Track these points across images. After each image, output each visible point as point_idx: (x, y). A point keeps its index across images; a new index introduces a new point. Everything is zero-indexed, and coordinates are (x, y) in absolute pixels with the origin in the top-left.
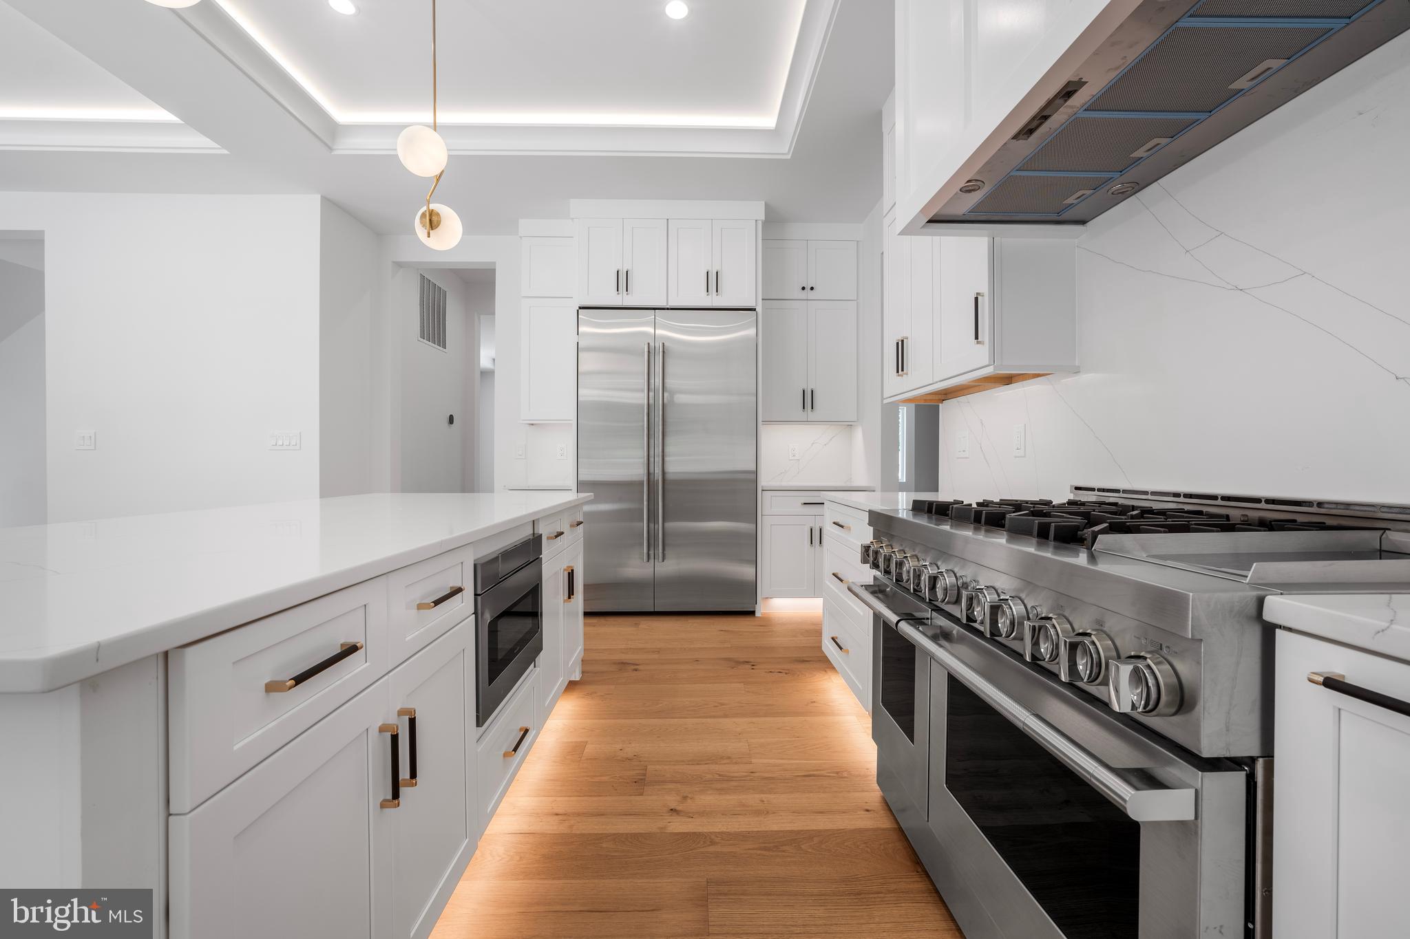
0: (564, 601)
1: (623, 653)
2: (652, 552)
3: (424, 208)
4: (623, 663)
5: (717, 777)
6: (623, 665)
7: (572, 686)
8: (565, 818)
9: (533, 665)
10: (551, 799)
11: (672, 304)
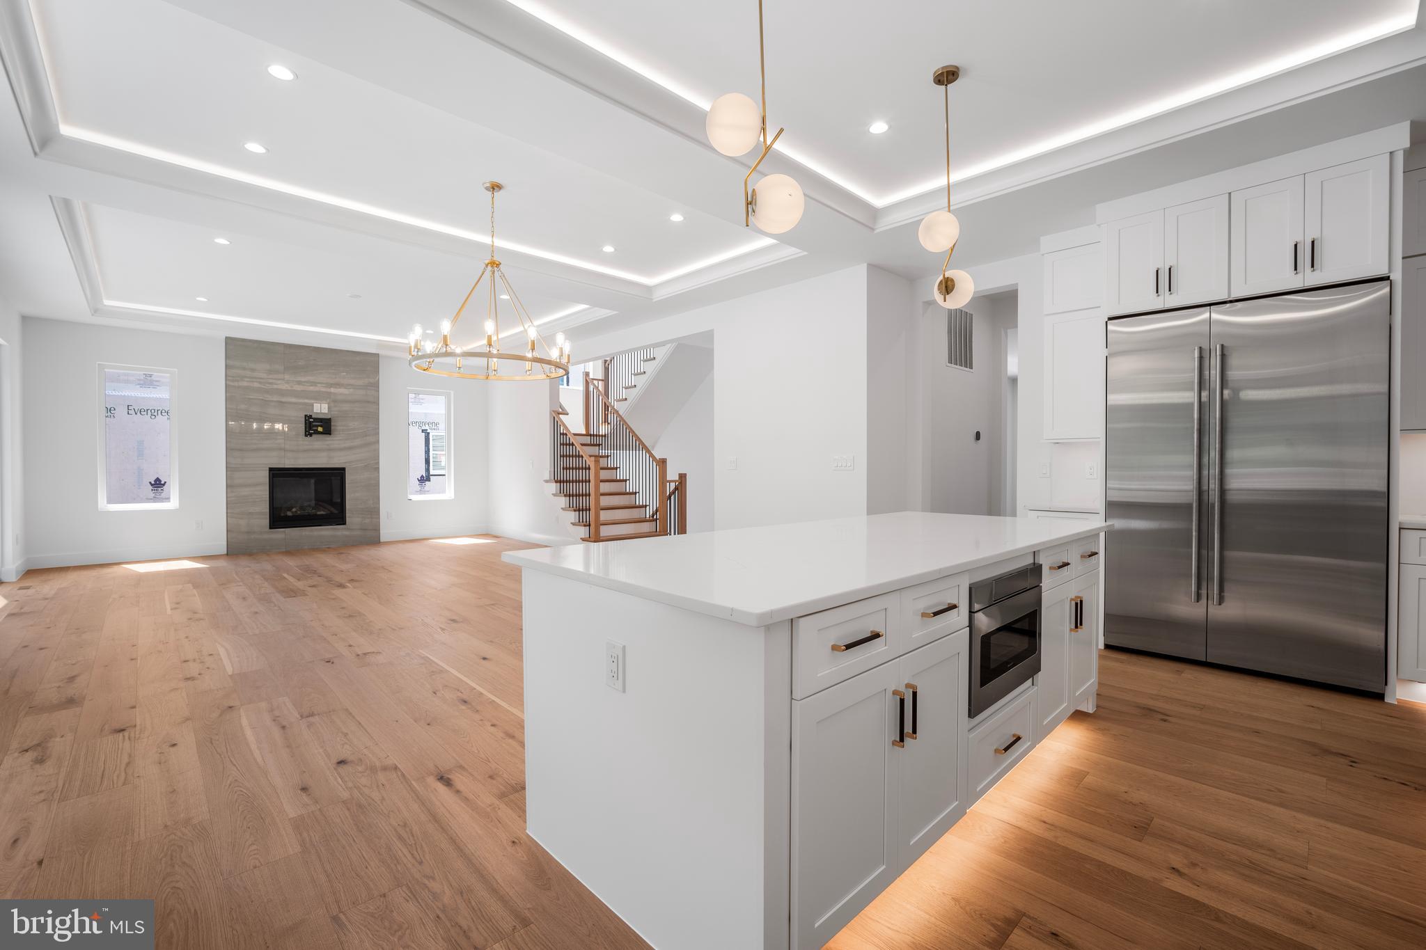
0: (1071, 630)
1: (1152, 698)
2: (1204, 592)
3: (941, 278)
4: (1151, 710)
5: (1247, 862)
6: (1149, 711)
7: (1078, 716)
8: (1052, 828)
9: (1030, 680)
10: (1043, 808)
11: (1234, 296)
